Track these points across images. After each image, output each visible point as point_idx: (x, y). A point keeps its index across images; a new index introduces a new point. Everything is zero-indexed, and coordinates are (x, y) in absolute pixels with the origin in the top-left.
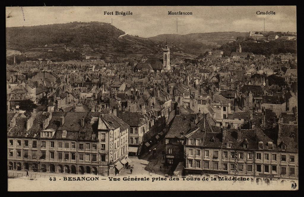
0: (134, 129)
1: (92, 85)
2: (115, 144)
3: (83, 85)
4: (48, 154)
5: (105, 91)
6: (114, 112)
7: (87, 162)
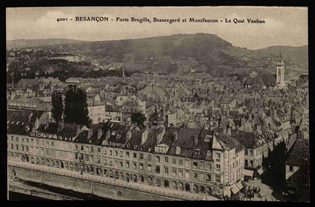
0: (249, 150)
1: (201, 101)
2: (231, 165)
3: (190, 100)
4: (162, 169)
5: (215, 107)
6: (228, 131)
7: (201, 181)
